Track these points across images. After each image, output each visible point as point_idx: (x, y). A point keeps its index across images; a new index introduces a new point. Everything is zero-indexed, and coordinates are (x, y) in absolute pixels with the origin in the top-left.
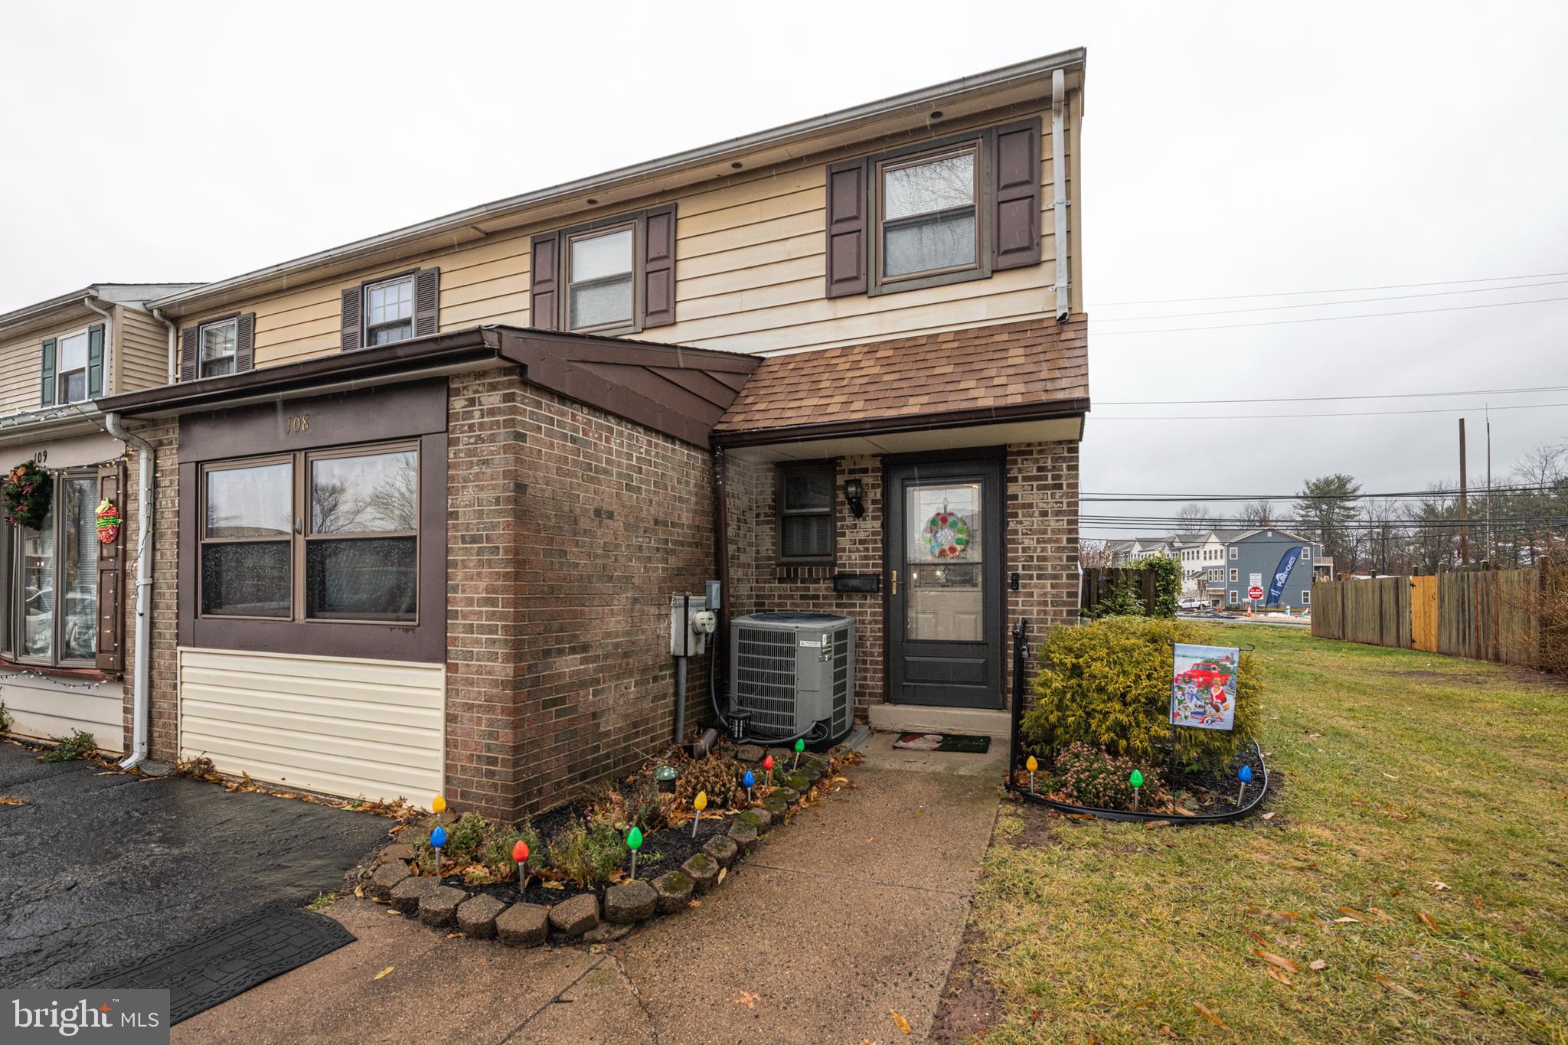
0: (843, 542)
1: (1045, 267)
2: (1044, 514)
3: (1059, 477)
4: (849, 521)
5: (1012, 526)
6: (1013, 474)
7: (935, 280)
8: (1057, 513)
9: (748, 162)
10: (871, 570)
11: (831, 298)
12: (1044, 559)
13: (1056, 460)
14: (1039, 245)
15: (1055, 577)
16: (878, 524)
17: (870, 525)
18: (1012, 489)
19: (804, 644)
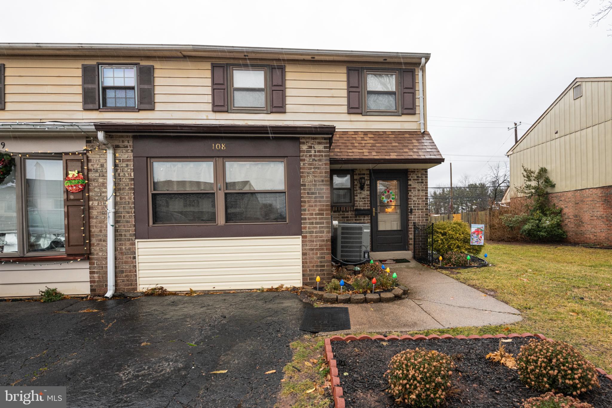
0: (357, 198)
1: (417, 115)
2: (419, 190)
3: (422, 180)
4: (359, 191)
5: (410, 194)
6: (410, 178)
7: (384, 114)
8: (422, 190)
9: (317, 58)
10: (366, 208)
11: (349, 113)
12: (419, 204)
13: (422, 174)
14: (415, 108)
15: (422, 209)
16: (369, 192)
17: (366, 193)
18: (410, 183)
19: (365, 231)
